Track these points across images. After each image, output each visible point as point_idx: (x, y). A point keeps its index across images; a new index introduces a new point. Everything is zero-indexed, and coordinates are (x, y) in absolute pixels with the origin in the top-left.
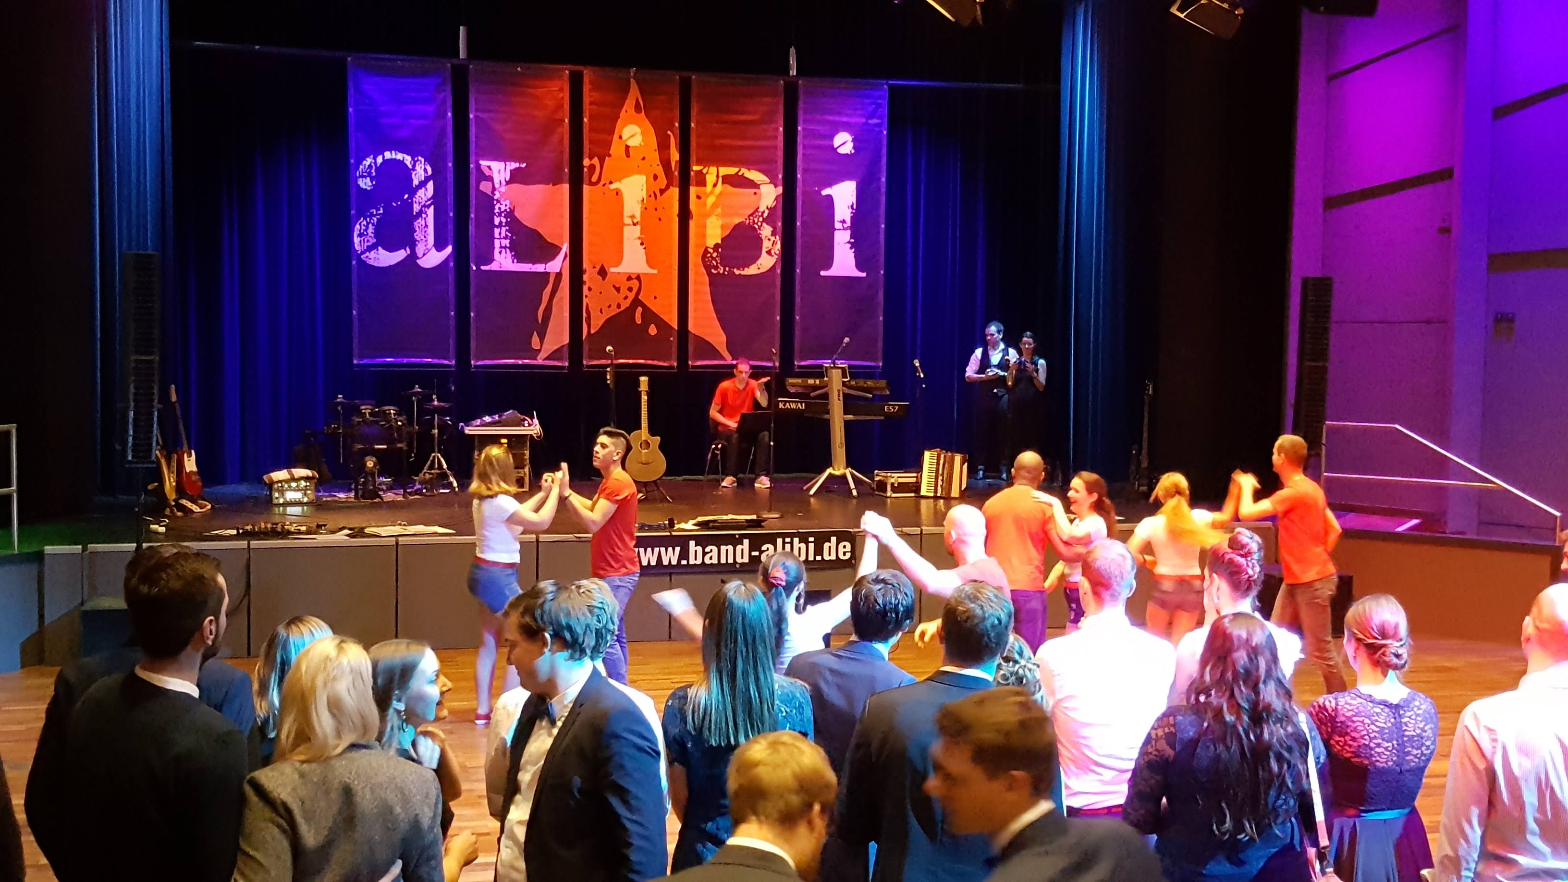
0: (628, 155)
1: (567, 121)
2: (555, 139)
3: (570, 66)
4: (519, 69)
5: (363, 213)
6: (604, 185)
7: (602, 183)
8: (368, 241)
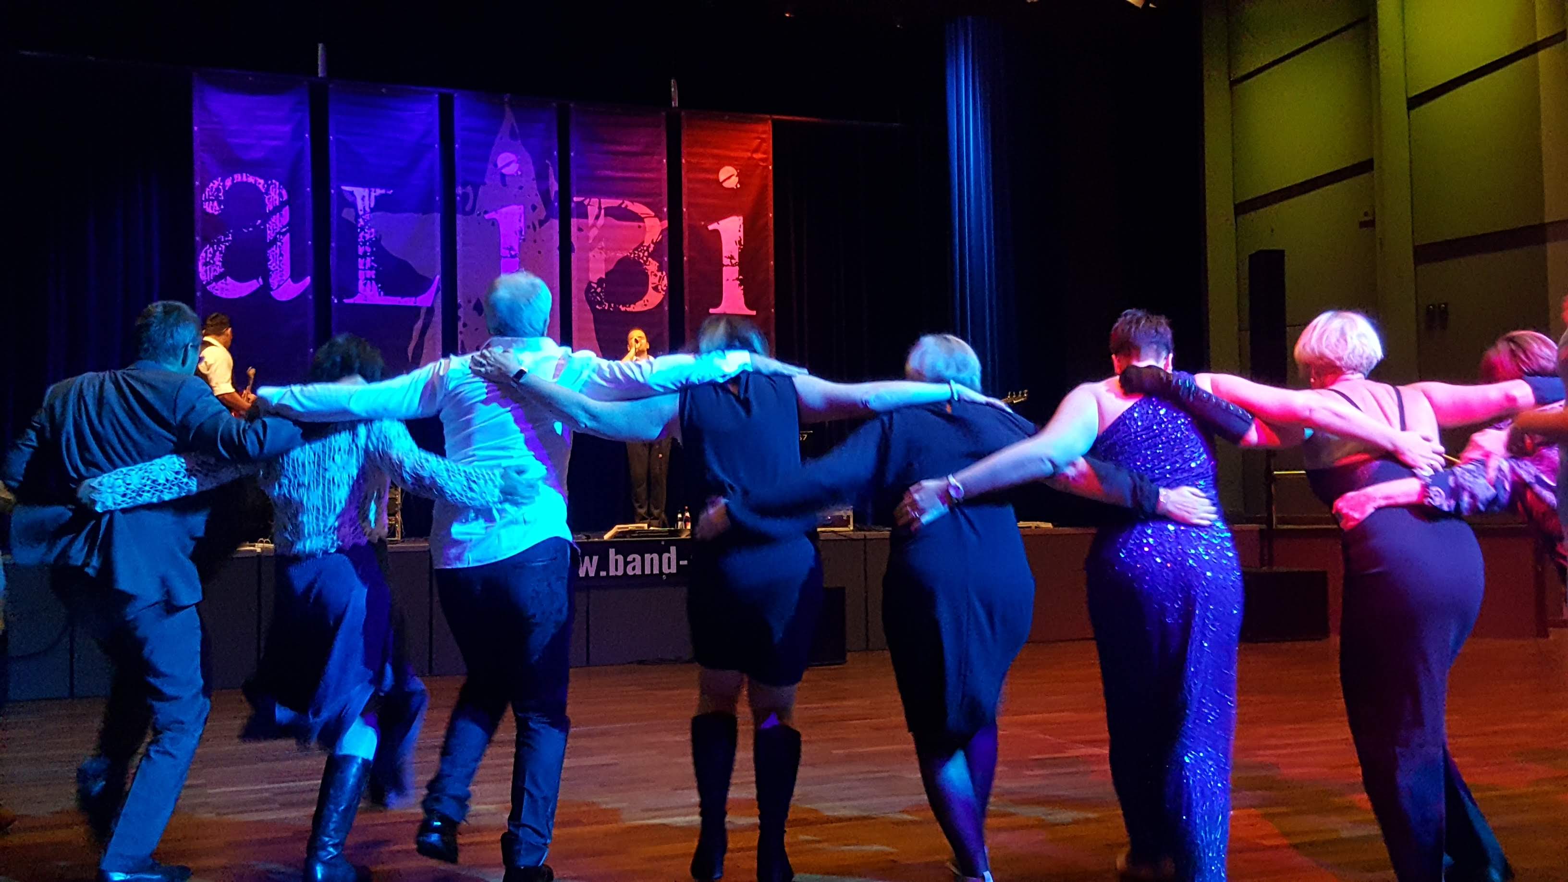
0: (504, 184)
1: (437, 146)
2: (426, 164)
3: (439, 89)
4: (384, 90)
5: (207, 240)
6: (479, 215)
7: (477, 212)
8: (215, 270)
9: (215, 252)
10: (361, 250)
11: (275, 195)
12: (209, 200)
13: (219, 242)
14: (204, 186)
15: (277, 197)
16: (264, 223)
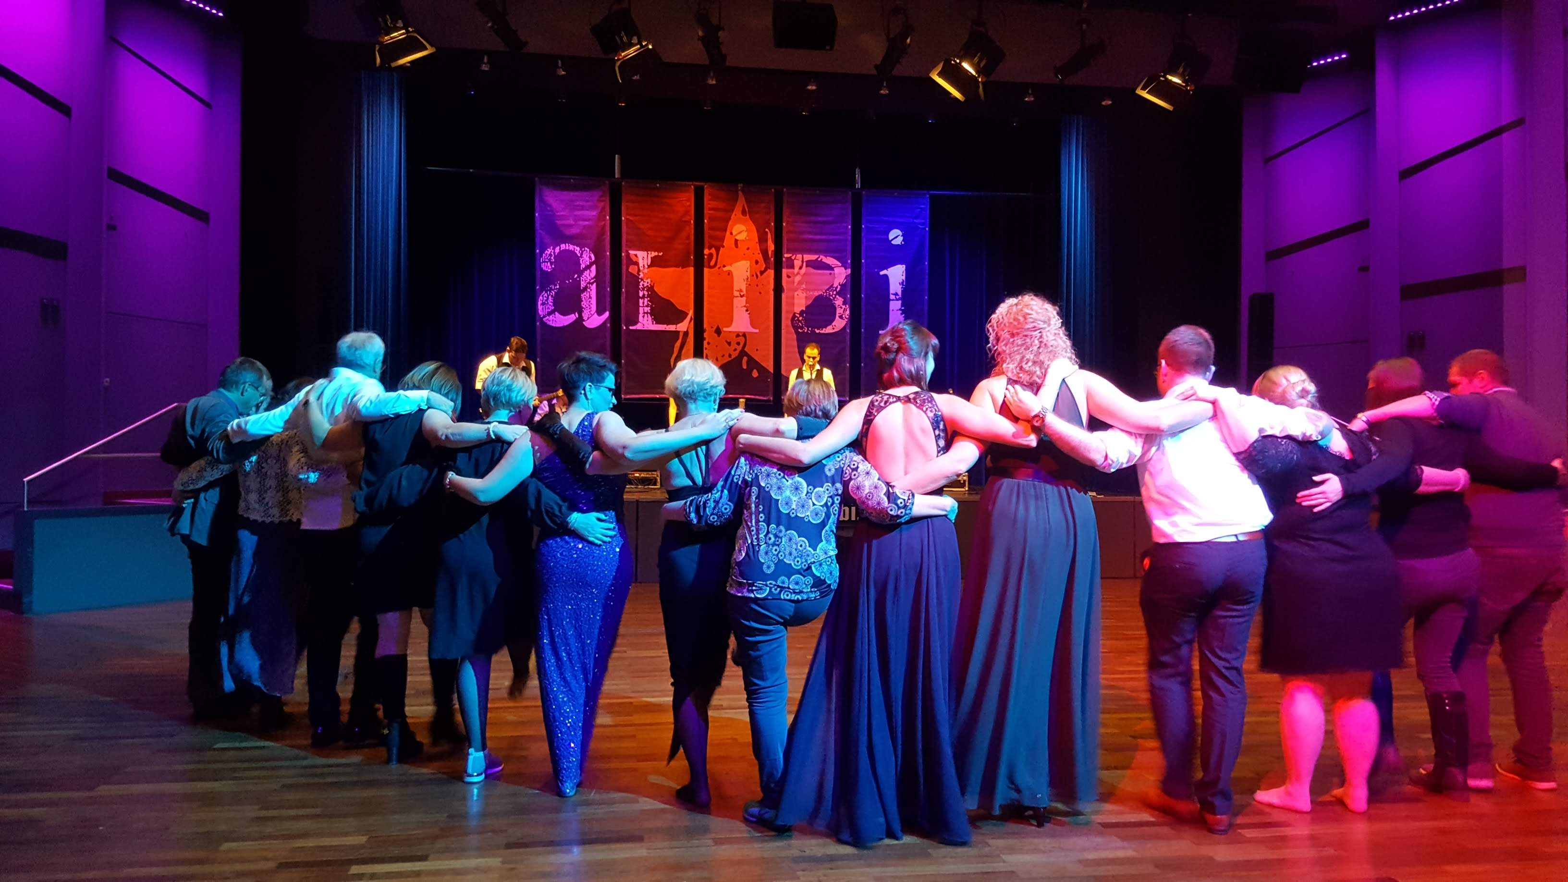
0: (737, 246)
1: (692, 222)
2: (684, 234)
3: (694, 183)
4: (658, 185)
5: (544, 288)
6: (719, 268)
7: (718, 266)
8: (548, 308)
9: (548, 296)
10: (641, 294)
11: (587, 257)
12: (545, 262)
13: (551, 289)
14: (542, 252)
15: (588, 259)
16: (579, 277)
